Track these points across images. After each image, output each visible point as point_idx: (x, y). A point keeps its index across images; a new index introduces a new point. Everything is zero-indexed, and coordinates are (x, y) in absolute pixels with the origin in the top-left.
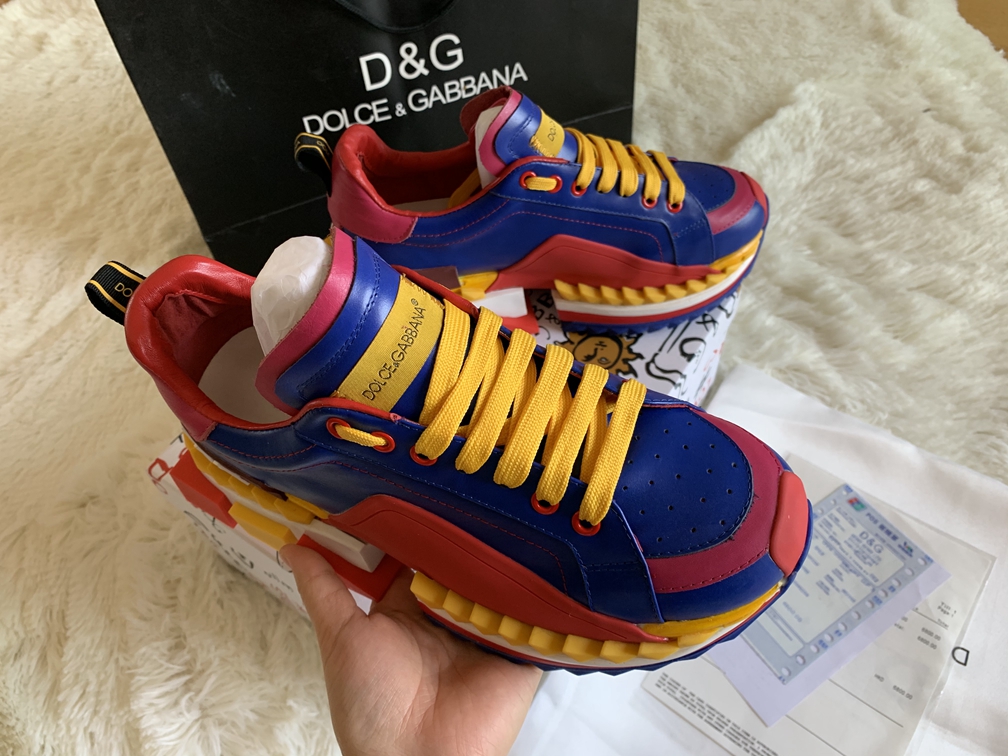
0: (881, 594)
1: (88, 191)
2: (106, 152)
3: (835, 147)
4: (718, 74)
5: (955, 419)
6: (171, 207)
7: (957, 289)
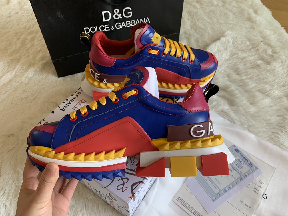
0: (243, 177)
1: (18, 45)
2: (25, 34)
3: (236, 49)
4: (204, 26)
5: (266, 128)
6: (43, 52)
7: (268, 92)
